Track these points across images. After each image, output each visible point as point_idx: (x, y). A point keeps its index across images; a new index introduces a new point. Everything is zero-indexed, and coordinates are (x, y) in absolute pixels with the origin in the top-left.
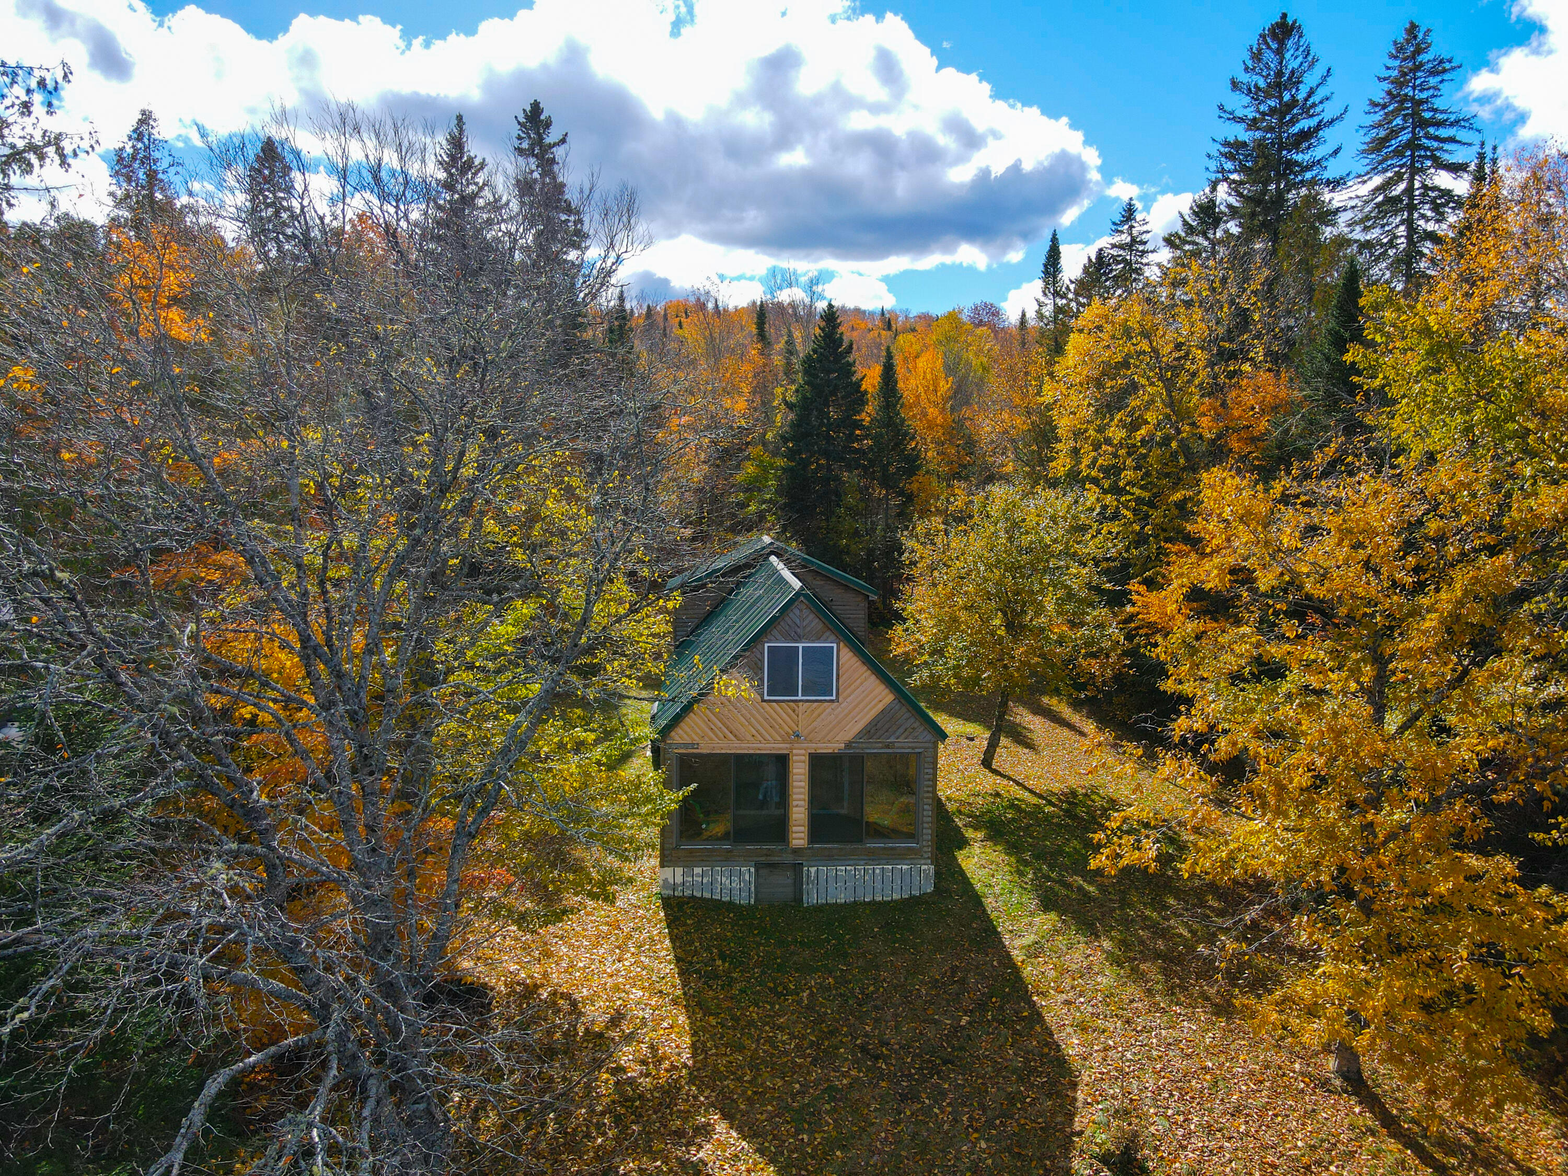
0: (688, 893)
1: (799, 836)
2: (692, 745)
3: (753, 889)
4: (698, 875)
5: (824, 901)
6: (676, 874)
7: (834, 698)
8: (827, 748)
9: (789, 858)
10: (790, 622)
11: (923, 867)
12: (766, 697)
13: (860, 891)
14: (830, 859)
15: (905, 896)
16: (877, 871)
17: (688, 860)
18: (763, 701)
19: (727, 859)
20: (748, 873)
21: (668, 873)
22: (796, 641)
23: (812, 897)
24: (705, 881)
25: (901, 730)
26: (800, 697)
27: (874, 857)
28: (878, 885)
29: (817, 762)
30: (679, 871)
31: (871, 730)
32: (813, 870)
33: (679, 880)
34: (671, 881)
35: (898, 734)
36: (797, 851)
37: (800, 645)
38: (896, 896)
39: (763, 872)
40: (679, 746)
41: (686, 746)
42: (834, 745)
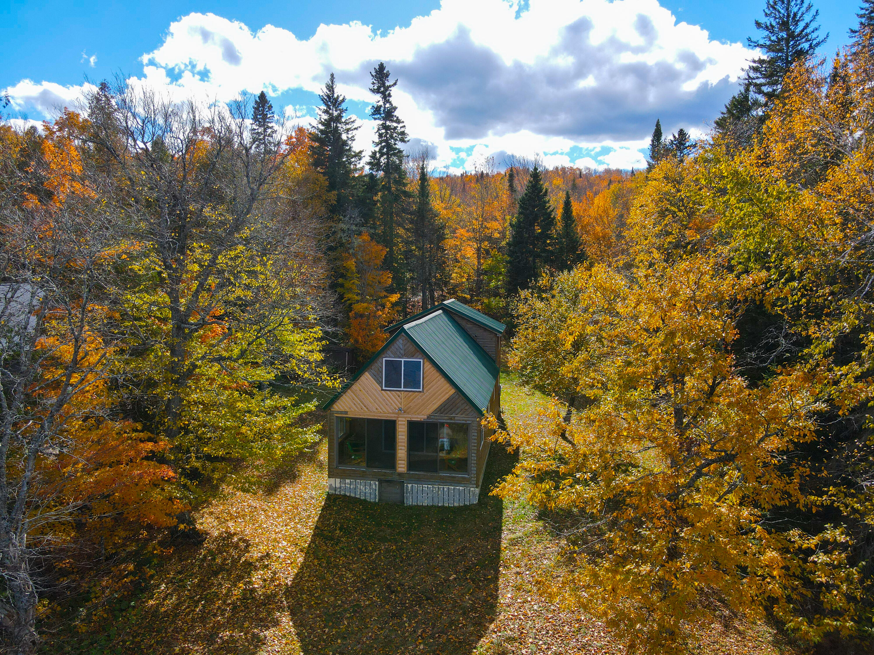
0: (342, 493)
1: (402, 466)
2: (346, 413)
3: (377, 494)
4: (348, 484)
5: (416, 504)
6: (337, 482)
7: (421, 390)
8: (417, 418)
9: (396, 478)
10: (397, 347)
11: (472, 489)
12: (384, 388)
13: (436, 500)
14: (419, 480)
15: (461, 505)
16: (445, 489)
17: (343, 476)
18: (382, 390)
19: (363, 476)
20: (375, 485)
21: (332, 480)
22: (400, 358)
23: (409, 501)
24: (352, 487)
25: (459, 410)
26: (402, 389)
27: (444, 481)
28: (446, 497)
29: (412, 426)
30: (338, 480)
31: (442, 409)
32: (410, 486)
33: (338, 485)
34: (334, 486)
35: (457, 412)
36: (400, 474)
37: (403, 360)
38: (456, 504)
39: (384, 484)
40: (337, 412)
41: (341, 413)
42: (421, 417)
